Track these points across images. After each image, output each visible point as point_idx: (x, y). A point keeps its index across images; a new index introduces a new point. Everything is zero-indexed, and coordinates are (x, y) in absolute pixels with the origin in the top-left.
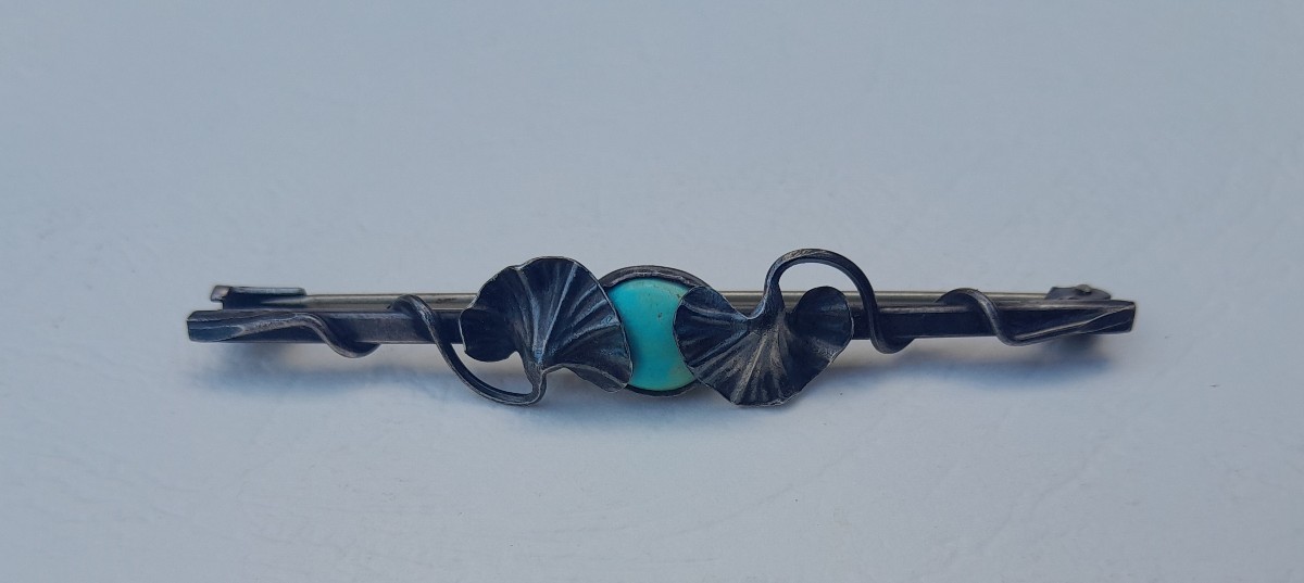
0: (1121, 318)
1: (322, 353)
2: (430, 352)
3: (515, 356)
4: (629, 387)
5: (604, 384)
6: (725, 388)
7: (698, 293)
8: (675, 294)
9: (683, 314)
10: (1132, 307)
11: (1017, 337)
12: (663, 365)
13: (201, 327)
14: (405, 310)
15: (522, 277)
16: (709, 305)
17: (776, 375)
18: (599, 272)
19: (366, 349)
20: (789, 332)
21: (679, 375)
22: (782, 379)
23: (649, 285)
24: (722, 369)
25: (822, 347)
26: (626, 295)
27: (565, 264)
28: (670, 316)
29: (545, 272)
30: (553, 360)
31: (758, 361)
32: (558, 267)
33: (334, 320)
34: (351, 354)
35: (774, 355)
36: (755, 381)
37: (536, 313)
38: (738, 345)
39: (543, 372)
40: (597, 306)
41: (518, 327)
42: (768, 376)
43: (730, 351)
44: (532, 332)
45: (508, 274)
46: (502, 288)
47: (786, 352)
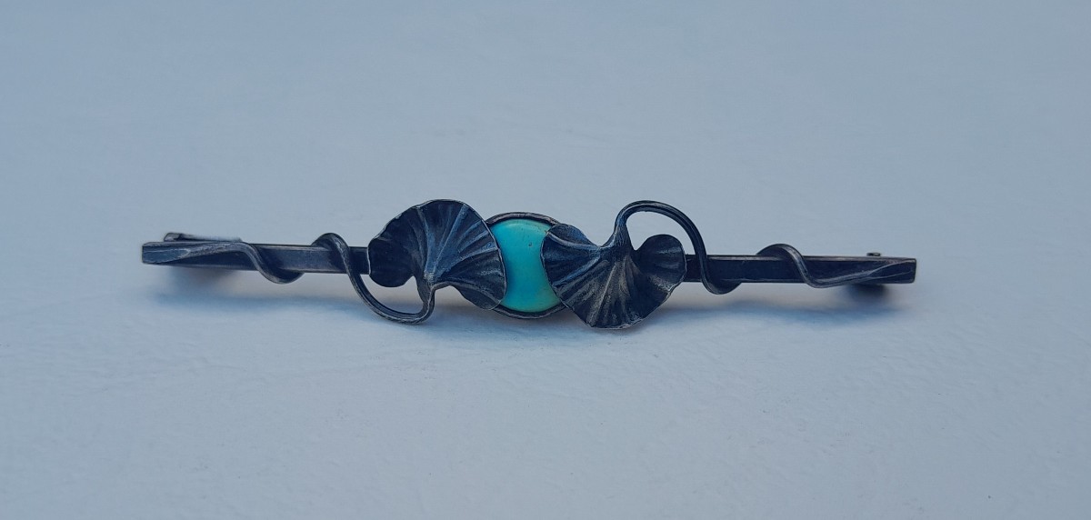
6: (582, 312)
15: (420, 213)
17: (623, 301)
20: (634, 266)
24: (580, 291)
27: (457, 205)
29: (439, 212)
31: (609, 287)
32: (450, 209)
35: (622, 282)
36: (607, 306)
37: (431, 241)
39: (432, 288)
40: (480, 236)
41: (415, 255)
42: (618, 302)
43: (586, 275)
44: (426, 256)
47: (632, 282)
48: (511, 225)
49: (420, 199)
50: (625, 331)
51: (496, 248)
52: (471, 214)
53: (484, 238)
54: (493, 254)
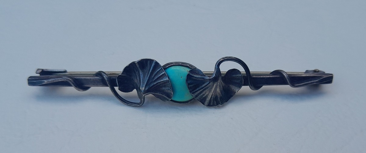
0: (329, 79)
1: (72, 90)
2: (107, 89)
3: (135, 91)
4: (171, 100)
5: (163, 99)
6: (203, 101)
7: (193, 70)
8: (186, 71)
9: (189, 77)
10: (332, 75)
11: (295, 85)
12: (183, 93)
13: (32, 81)
14: (99, 76)
15: (137, 65)
16: (198, 74)
17: (219, 96)
18: (162, 64)
19: (86, 88)
20: (223, 83)
21: (188, 96)
22: (221, 98)
23: (178, 68)
24: (202, 94)
25: (233, 88)
26: (170, 70)
27: (151, 61)
28: (185, 77)
29: (144, 64)
30: (147, 91)
31: (213, 92)
32: (149, 62)
33: (75, 79)
34: (81, 90)
35: (218, 90)
36: (212, 99)
37: (142, 76)
38: (206, 87)
39: (143, 95)
40: (161, 74)
41: (136, 81)
42: (216, 97)
43: (204, 89)
44: (140, 82)
45: (133, 64)
46: (131, 69)
47: (222, 89)
48: (173, 68)
49: (137, 59)
50: (219, 107)
51: (168, 79)
52: (157, 64)
53: (163, 75)
54: (167, 81)
